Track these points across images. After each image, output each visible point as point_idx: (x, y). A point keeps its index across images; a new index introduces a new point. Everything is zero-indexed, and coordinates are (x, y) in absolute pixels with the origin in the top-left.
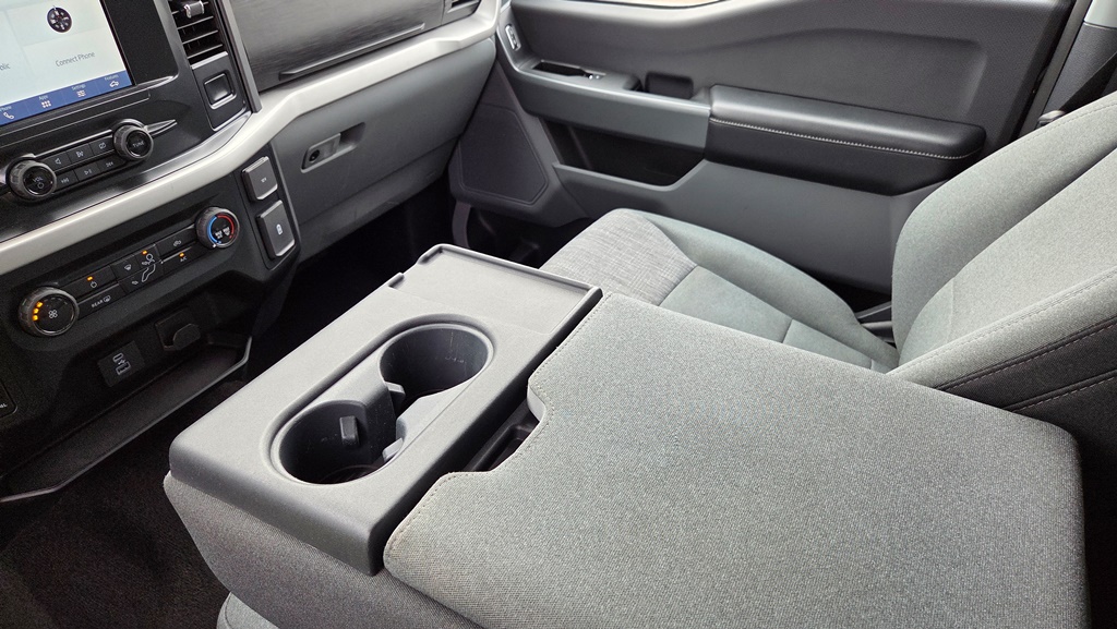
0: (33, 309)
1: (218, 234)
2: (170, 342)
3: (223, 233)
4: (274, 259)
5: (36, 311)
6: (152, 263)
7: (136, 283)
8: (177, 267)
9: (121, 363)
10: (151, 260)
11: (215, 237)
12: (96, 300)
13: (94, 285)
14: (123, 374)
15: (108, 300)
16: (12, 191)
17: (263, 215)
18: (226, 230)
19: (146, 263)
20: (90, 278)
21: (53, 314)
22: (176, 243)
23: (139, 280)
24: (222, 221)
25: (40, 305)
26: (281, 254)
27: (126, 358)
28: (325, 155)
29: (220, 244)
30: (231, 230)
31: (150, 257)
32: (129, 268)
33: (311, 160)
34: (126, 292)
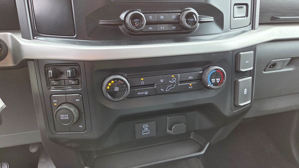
0: (108, 82)
1: (213, 80)
2: (170, 129)
3: (216, 80)
4: (237, 106)
5: (110, 84)
6: (174, 83)
7: (163, 90)
8: (186, 90)
9: (145, 129)
10: (174, 81)
11: (211, 81)
12: (141, 91)
13: (143, 83)
14: (145, 135)
15: (146, 93)
16: (125, 24)
17: (240, 80)
18: (218, 80)
19: (171, 82)
20: (142, 79)
21: (117, 89)
22: (190, 78)
23: (165, 90)
24: (217, 74)
25: (112, 82)
26: (242, 104)
27: (149, 128)
28: (278, 68)
29: (212, 86)
30: (220, 80)
31: (174, 79)
32: (162, 81)
33: (270, 67)
34: (156, 93)
